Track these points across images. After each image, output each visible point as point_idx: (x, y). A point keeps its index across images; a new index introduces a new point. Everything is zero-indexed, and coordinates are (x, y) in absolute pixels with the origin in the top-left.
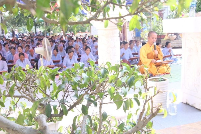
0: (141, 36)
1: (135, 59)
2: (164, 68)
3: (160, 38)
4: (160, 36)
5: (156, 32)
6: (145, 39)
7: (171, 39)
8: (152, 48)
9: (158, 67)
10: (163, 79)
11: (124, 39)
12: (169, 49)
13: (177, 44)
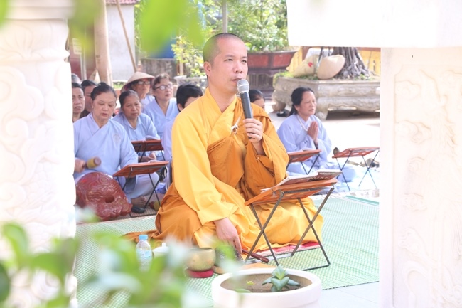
0: (178, 57)
1: (149, 170)
2: (291, 218)
3: (270, 69)
4: (270, 56)
5: (250, 35)
6: (198, 72)
7: (320, 74)
8: (228, 121)
9: (264, 215)
10: (291, 277)
11: (91, 70)
12: (310, 121)
13: (349, 95)
